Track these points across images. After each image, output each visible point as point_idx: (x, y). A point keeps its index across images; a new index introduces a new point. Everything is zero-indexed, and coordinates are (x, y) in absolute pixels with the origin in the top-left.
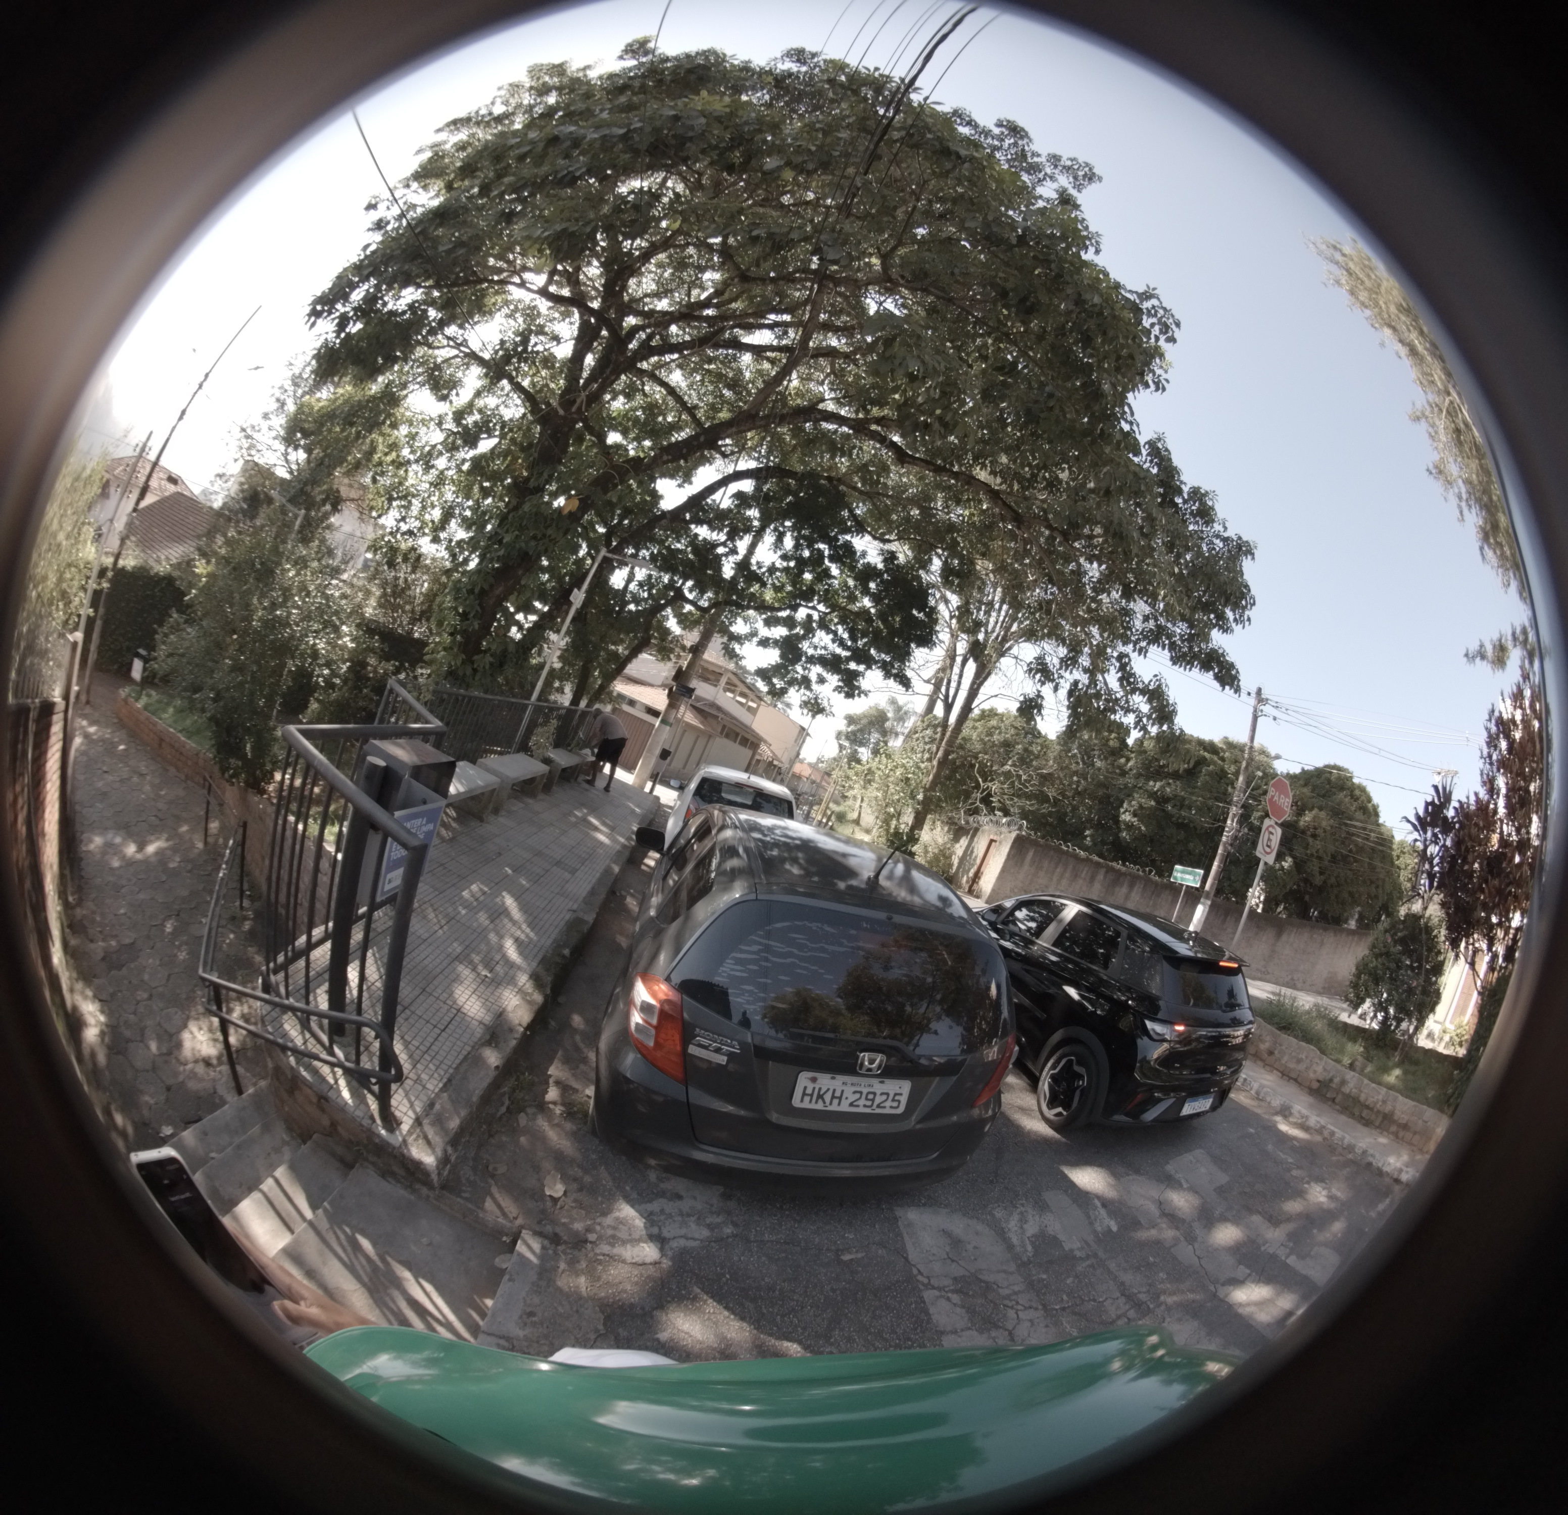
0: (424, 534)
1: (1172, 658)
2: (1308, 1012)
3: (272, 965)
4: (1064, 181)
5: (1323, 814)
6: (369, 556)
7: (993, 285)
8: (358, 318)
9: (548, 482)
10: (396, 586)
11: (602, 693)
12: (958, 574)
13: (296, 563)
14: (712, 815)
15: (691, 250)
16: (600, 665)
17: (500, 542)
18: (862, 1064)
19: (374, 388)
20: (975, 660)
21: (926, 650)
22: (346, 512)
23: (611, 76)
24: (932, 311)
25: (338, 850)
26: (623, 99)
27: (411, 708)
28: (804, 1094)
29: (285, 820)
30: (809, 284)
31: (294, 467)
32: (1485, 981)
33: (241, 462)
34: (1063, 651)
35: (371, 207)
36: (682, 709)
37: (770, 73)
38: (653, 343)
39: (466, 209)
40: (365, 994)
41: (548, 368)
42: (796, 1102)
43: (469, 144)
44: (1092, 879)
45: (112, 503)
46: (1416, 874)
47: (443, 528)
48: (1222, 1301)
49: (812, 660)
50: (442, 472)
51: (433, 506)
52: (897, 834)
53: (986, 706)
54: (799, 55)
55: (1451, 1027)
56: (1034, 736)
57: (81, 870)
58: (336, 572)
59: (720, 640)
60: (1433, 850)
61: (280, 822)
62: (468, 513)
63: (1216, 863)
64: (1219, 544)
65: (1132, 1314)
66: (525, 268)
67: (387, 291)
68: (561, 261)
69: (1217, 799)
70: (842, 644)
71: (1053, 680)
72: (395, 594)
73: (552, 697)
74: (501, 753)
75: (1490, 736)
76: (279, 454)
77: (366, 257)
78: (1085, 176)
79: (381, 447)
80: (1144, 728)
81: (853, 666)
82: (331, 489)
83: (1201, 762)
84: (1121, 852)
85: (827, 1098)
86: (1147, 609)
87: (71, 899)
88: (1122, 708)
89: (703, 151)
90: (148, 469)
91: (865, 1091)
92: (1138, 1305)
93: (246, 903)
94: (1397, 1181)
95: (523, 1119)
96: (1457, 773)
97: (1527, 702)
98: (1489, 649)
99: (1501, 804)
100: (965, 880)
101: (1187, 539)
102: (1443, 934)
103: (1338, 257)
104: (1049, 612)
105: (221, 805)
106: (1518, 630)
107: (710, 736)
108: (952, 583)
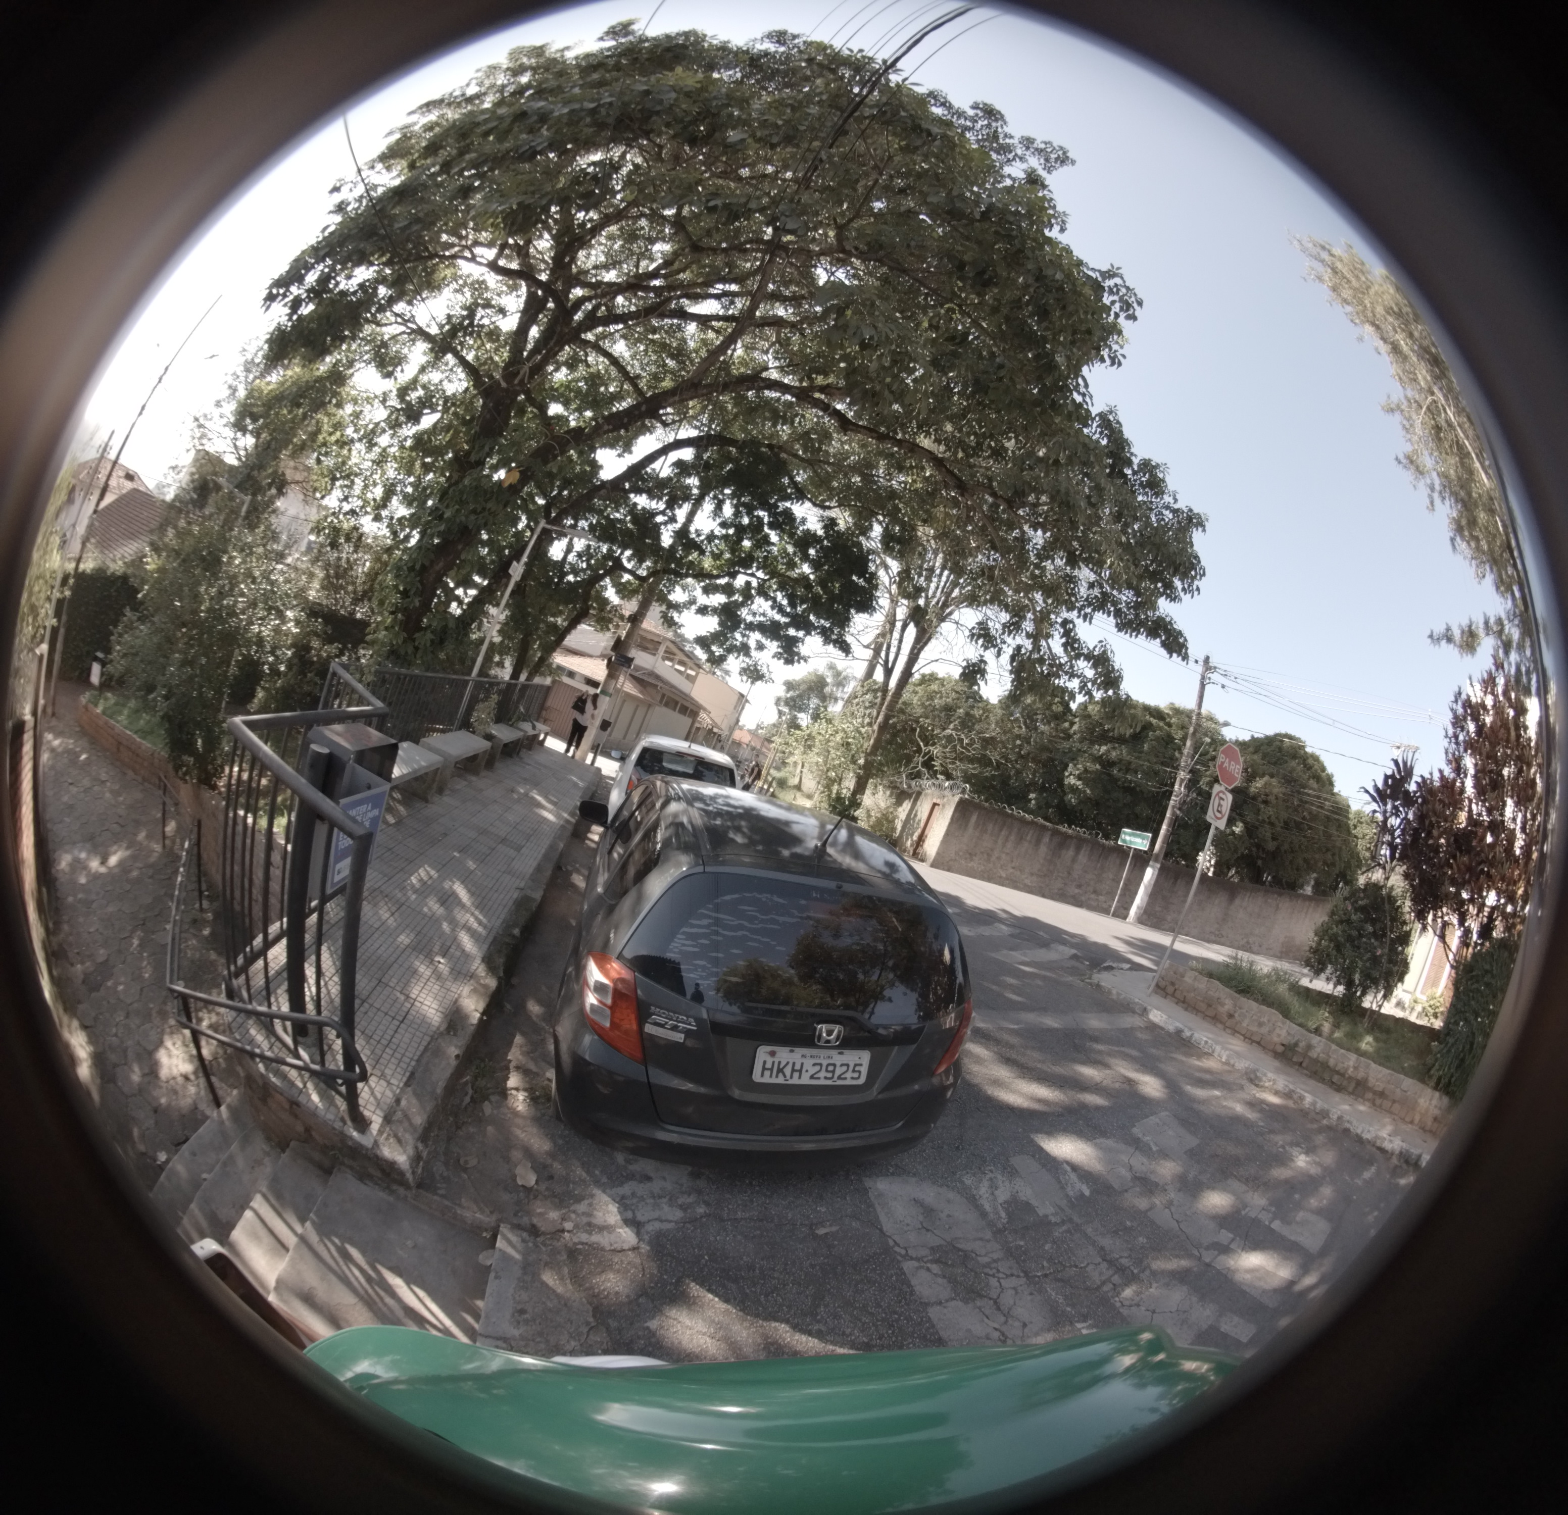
0: (366, 513)
1: (1117, 625)
2: (1268, 976)
3: (232, 968)
4: (1034, 162)
5: (1274, 781)
6: (312, 538)
7: (951, 258)
8: (310, 300)
9: (489, 455)
10: (338, 567)
11: (542, 665)
12: (899, 540)
13: (242, 550)
14: (654, 785)
15: (643, 222)
16: (539, 638)
17: (440, 517)
18: (820, 1036)
19: (324, 367)
20: (916, 625)
21: (866, 616)
22: (291, 495)
23: (587, 56)
24: (885, 280)
25: (287, 841)
26: (596, 76)
27: (354, 691)
28: (764, 1069)
29: (235, 814)
30: (759, 255)
31: (242, 453)
32: (1458, 952)
33: (193, 453)
34: (1005, 617)
35: (336, 189)
36: (621, 679)
37: (747, 52)
38: (599, 314)
39: (425, 186)
40: (323, 990)
41: (493, 341)
42: (757, 1077)
43: (437, 124)
44: (1038, 842)
45: (75, 508)
46: (1378, 844)
47: (384, 506)
48: (1208, 1265)
49: (751, 627)
50: (384, 450)
51: (375, 484)
52: (839, 799)
53: (927, 671)
54: (780, 37)
55: (1423, 998)
56: (976, 700)
57: (56, 890)
58: (280, 557)
59: (659, 609)
60: (1394, 821)
61: (231, 815)
62: (409, 490)
63: (1164, 827)
64: (1168, 515)
65: (1116, 1279)
66: (476, 243)
67: (342, 270)
68: (511, 234)
69: (1163, 764)
70: (781, 610)
71: (994, 646)
72: (337, 576)
73: (492, 672)
74: (443, 731)
75: (1456, 717)
76: (229, 441)
77: (325, 238)
78: (1057, 159)
79: (326, 427)
80: (1089, 693)
81: (792, 632)
82: (275, 472)
83: (1147, 727)
84: (1068, 815)
85: (788, 1071)
86: (1092, 577)
87: (51, 925)
88: (1066, 673)
89: (668, 125)
90: (109, 467)
91: (825, 1063)
92: (1121, 1270)
93: (205, 904)
94: (1382, 1150)
95: (487, 1108)
96: (1417, 749)
97: (1500, 689)
98: (1457, 634)
99: (1469, 783)
100: (909, 843)
101: (1135, 509)
102: (1407, 906)
103: (1325, 255)
104: (991, 578)
105: (176, 804)
106: (1492, 621)
107: (650, 706)
108: (893, 549)
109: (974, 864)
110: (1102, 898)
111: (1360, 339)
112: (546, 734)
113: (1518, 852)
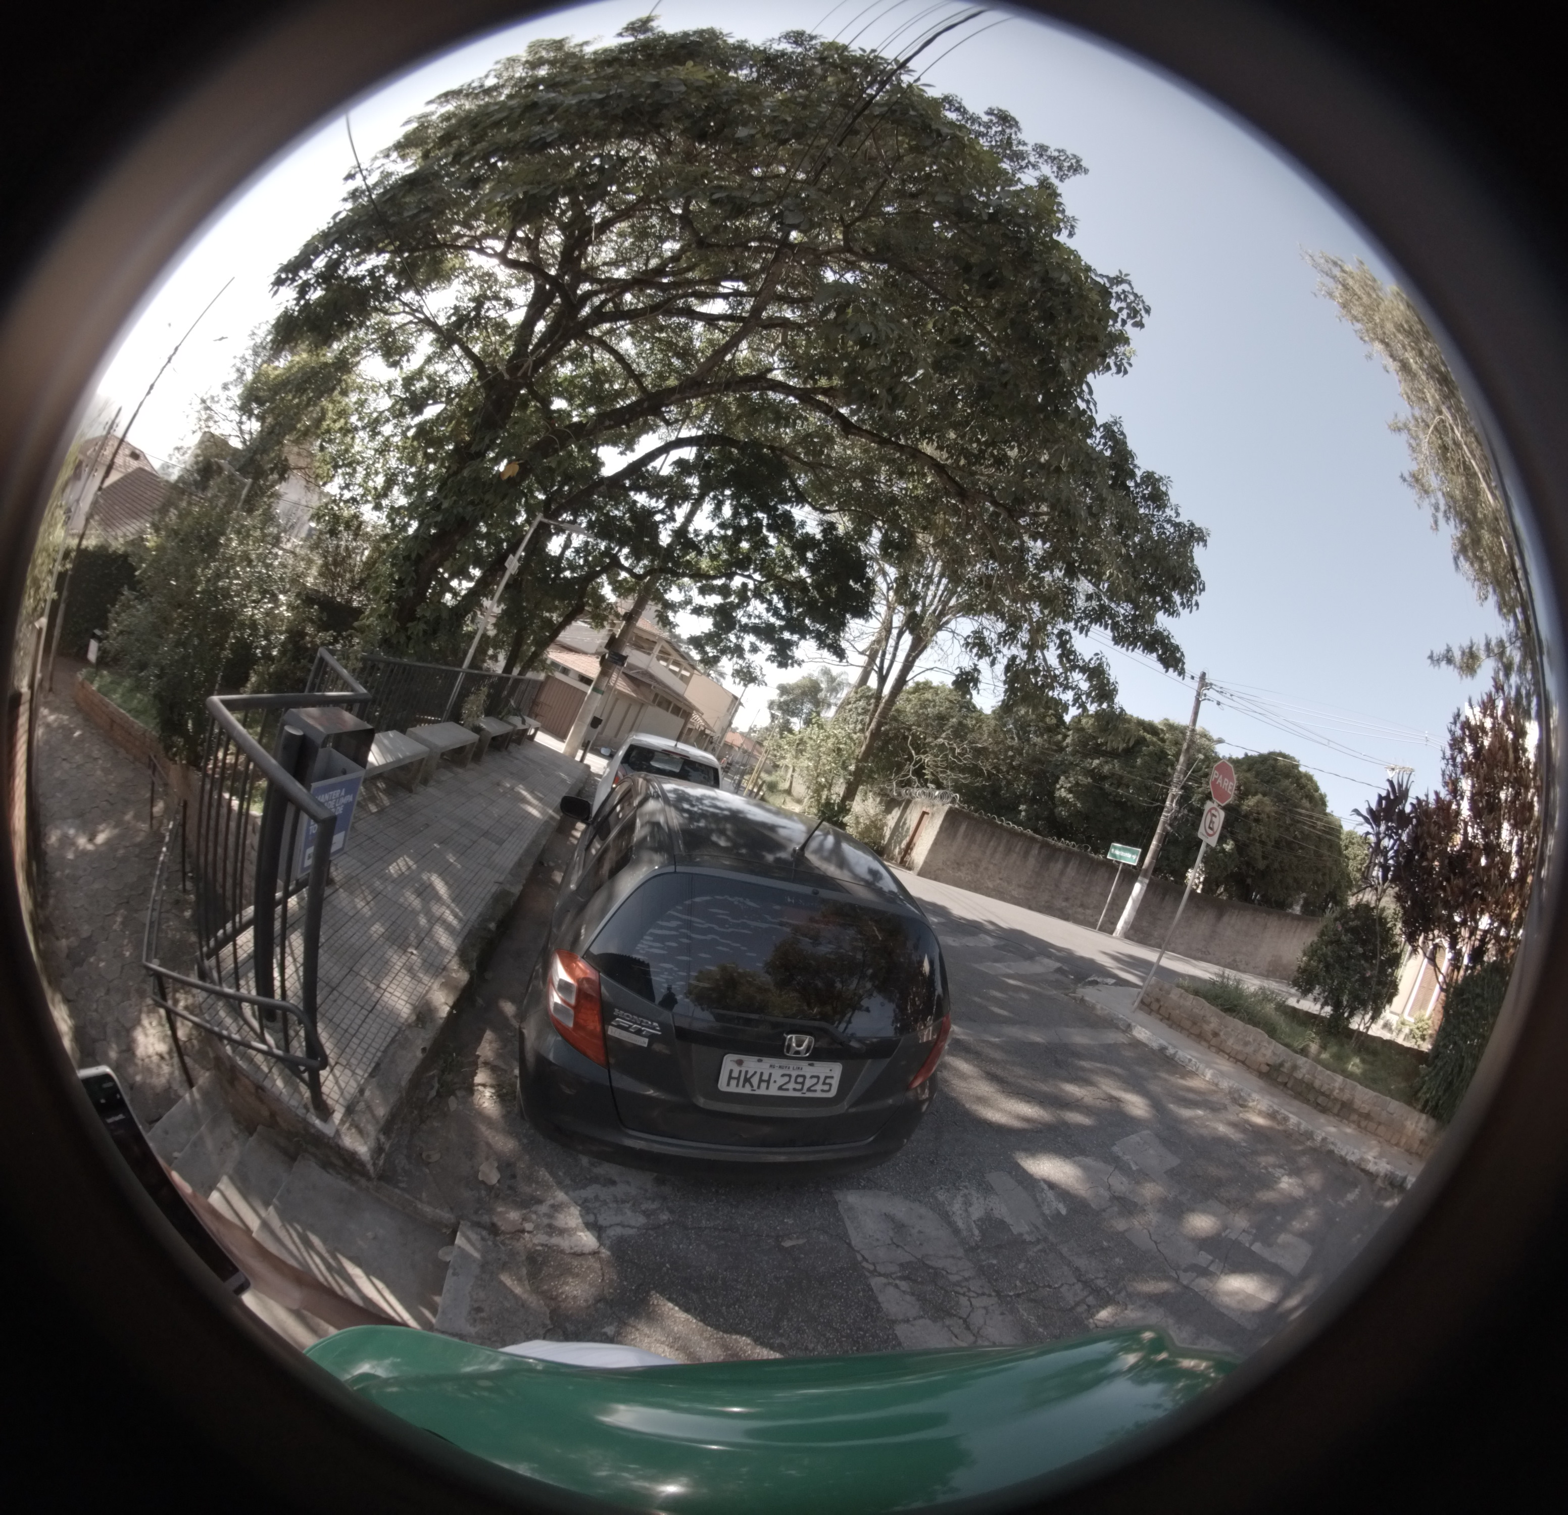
0: (367, 501)
1: (1114, 638)
2: (1255, 995)
4: (1047, 170)
5: (1267, 800)
6: (312, 524)
7: (957, 259)
8: (319, 284)
9: (489, 448)
10: (337, 554)
11: (535, 660)
12: (898, 547)
13: (238, 532)
14: (636, 784)
15: (654, 220)
16: (534, 632)
17: (440, 508)
19: (329, 355)
20: (911, 633)
21: (861, 621)
22: (293, 481)
23: (605, 51)
26: (609, 71)
27: (339, 676)
28: (730, 1078)
31: (247, 436)
32: (1449, 976)
33: (198, 435)
34: (1001, 626)
36: (614, 676)
37: (764, 51)
38: (607, 310)
39: (437, 176)
41: (499, 334)
42: (723, 1085)
43: (455, 114)
44: (1026, 854)
45: (80, 484)
46: (1370, 865)
47: (385, 495)
48: (1186, 1287)
49: (745, 629)
50: (387, 439)
51: (377, 473)
52: (828, 804)
53: (921, 679)
54: (798, 38)
55: (1410, 1020)
56: (969, 710)
57: (46, 865)
58: (277, 541)
59: (654, 608)
60: (1387, 843)
62: (410, 480)
63: (1154, 842)
64: (1170, 529)
65: (1091, 1300)
66: (486, 234)
67: (351, 256)
68: (521, 227)
69: (1155, 779)
70: (776, 613)
71: (990, 655)
72: (335, 563)
73: (485, 665)
74: (431, 722)
75: (1454, 739)
76: (234, 424)
77: (336, 224)
78: (1070, 168)
79: (330, 414)
80: (1083, 706)
81: (786, 635)
82: (278, 457)
83: (1141, 741)
84: (1059, 828)
86: (1090, 589)
88: (1061, 685)
89: (678, 119)
90: (115, 446)
91: (794, 1074)
93: (189, 885)
94: (1364, 1171)
95: (453, 1102)
96: (1412, 771)
97: (1499, 712)
98: (1457, 655)
99: (1465, 806)
100: (897, 851)
101: (1136, 521)
102: (1399, 927)
103: (1337, 272)
104: (989, 587)
105: (166, 785)
106: (1493, 643)
107: (642, 705)
108: (891, 555)
109: (961, 874)
110: (1089, 912)
111: (1369, 357)
112: (537, 730)
113: (1513, 875)
